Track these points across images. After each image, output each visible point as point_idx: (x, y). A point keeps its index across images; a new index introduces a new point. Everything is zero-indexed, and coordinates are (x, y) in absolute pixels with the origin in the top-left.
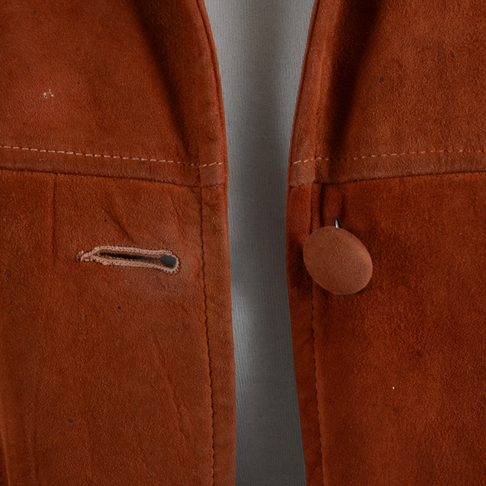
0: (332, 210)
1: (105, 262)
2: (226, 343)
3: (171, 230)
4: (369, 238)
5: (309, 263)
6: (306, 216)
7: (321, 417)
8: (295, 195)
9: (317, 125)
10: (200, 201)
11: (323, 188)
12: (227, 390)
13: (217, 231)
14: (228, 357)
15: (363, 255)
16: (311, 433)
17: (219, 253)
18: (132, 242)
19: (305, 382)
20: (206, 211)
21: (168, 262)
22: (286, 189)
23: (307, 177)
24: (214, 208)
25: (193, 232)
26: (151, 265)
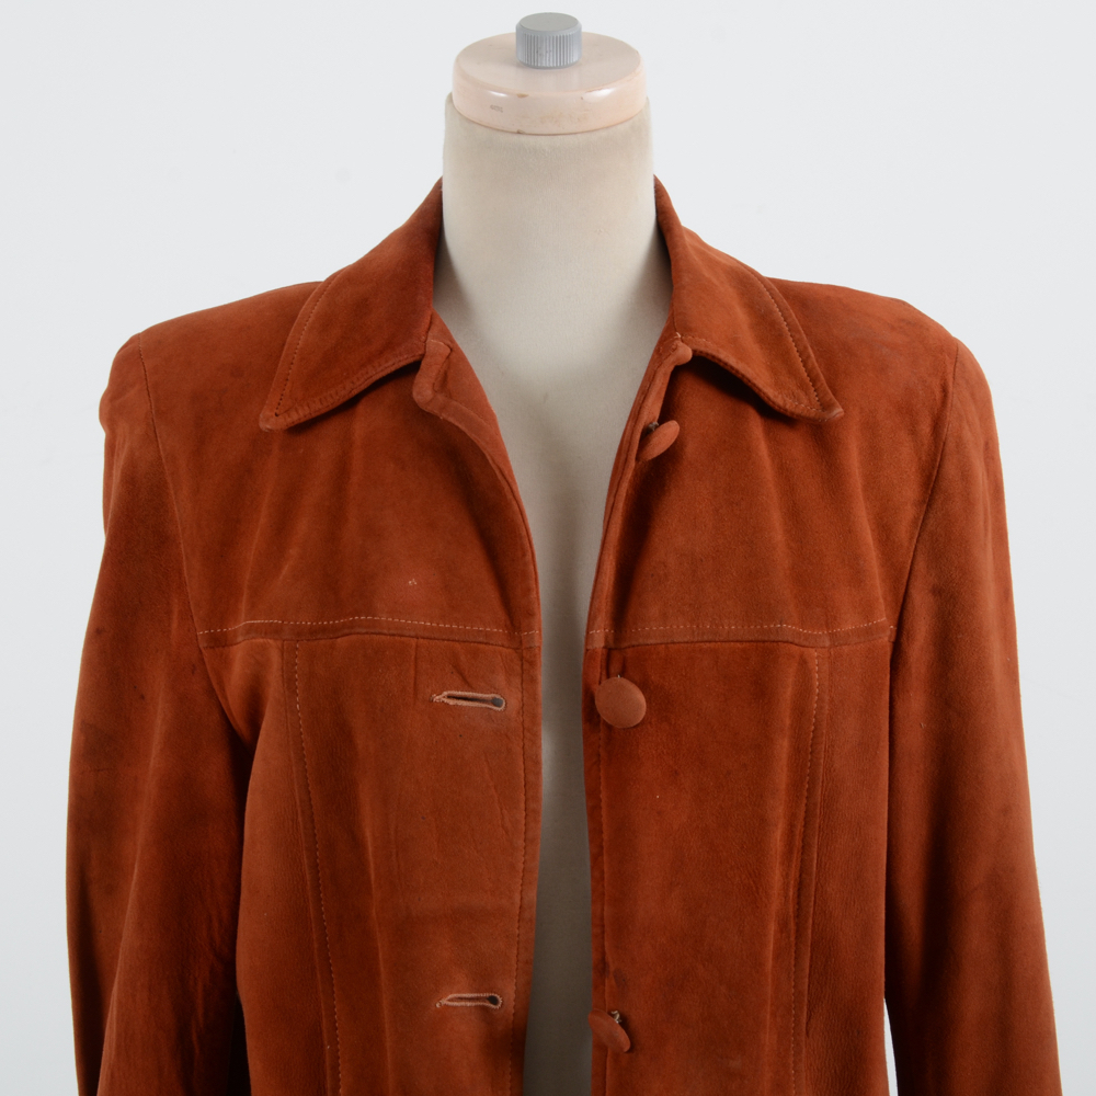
0: (615, 667)
1: (452, 702)
2: (537, 763)
3: (500, 679)
4: (643, 687)
5: (601, 703)
6: (597, 672)
7: (604, 819)
8: (590, 655)
9: (605, 605)
10: (522, 658)
11: (609, 651)
12: (537, 798)
13: (533, 680)
14: (538, 774)
15: (640, 698)
16: (596, 832)
17: (534, 696)
18: (472, 689)
19: (592, 793)
20: (526, 666)
21: (495, 702)
22: (583, 651)
23: (599, 643)
24: (532, 664)
25: (517, 681)
26: (484, 705)
